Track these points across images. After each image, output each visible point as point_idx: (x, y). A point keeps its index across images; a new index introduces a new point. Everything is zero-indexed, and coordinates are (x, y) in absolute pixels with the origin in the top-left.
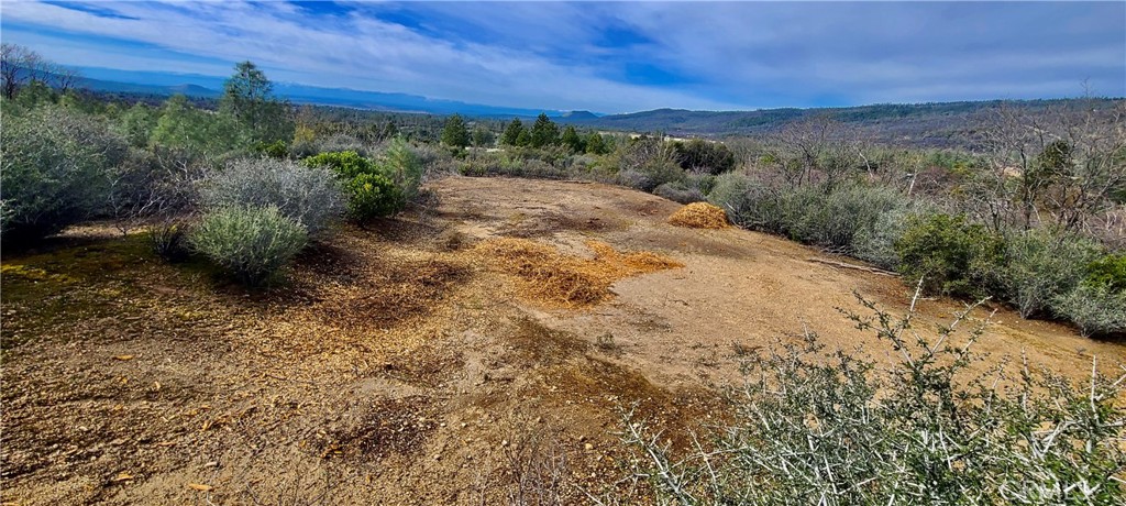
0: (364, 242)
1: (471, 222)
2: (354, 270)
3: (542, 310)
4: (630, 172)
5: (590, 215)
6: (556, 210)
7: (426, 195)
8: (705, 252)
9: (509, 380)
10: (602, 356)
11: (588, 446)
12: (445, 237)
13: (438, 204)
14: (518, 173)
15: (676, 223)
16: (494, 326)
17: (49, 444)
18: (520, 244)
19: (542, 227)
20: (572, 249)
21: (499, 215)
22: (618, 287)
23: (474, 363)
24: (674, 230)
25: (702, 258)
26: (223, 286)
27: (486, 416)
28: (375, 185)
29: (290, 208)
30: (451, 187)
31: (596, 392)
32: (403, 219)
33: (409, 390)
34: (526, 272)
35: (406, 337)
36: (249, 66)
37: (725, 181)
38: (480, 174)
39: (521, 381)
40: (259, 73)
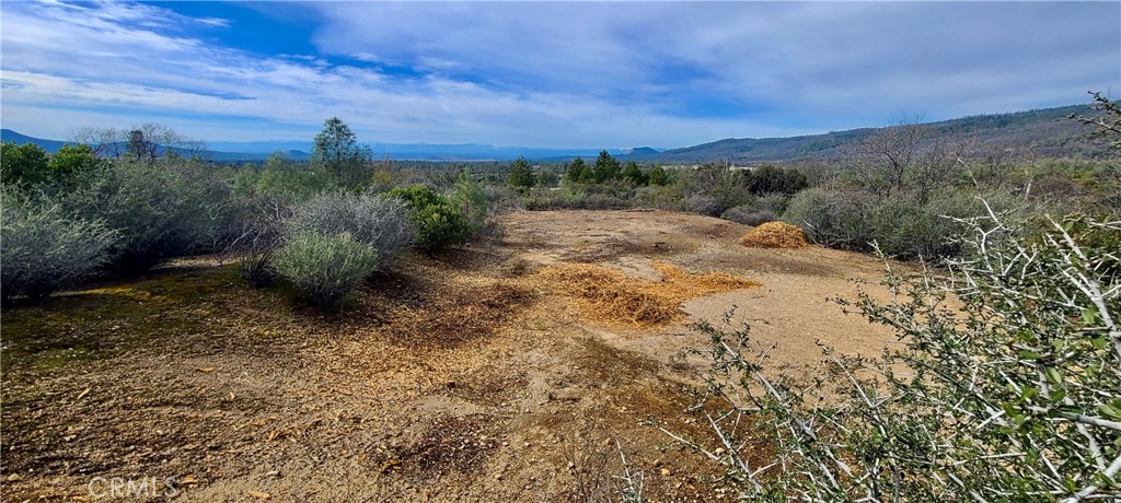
0: (433, 270)
1: (535, 250)
2: (422, 295)
3: (609, 331)
4: (695, 198)
5: (655, 239)
6: (621, 237)
7: (492, 226)
8: (783, 270)
9: (574, 400)
10: (675, 377)
11: (665, 471)
12: (510, 264)
13: (503, 236)
14: (581, 206)
15: (748, 243)
16: (558, 346)
17: (127, 445)
18: (583, 268)
19: (606, 252)
20: (638, 272)
21: (563, 243)
22: (688, 306)
23: (538, 382)
24: (748, 251)
25: (782, 276)
26: (300, 309)
27: (551, 436)
28: (442, 215)
30: (518, 221)
31: (671, 414)
32: (470, 249)
33: (472, 408)
34: (591, 294)
35: (469, 356)
36: (337, 121)
37: (801, 200)
38: (544, 207)
39: (587, 402)
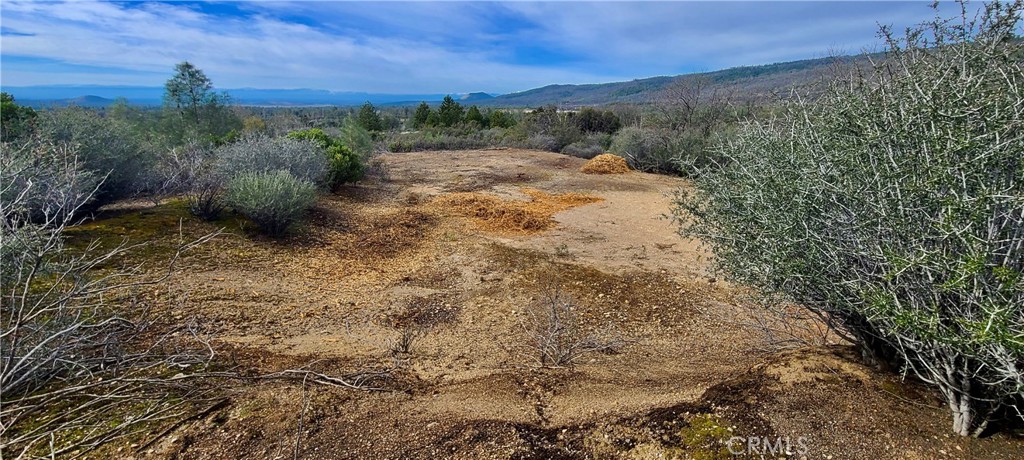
0: (341, 204)
1: (419, 185)
2: (345, 223)
3: (504, 237)
4: (538, 138)
5: (516, 171)
6: (488, 171)
7: (377, 165)
8: (617, 189)
9: (499, 280)
10: (562, 261)
12: (403, 195)
13: (387, 174)
14: (442, 147)
15: (588, 171)
16: (472, 251)
18: (469, 196)
19: (480, 183)
20: (511, 196)
21: (440, 178)
22: (557, 217)
23: (467, 272)
24: (589, 177)
25: (617, 193)
26: (254, 236)
27: (493, 300)
28: (345, 155)
30: (389, 160)
31: (565, 281)
32: (363, 186)
33: (430, 291)
34: (482, 214)
35: (408, 262)
36: (188, 66)
37: (623, 137)
38: (408, 150)
39: (508, 280)
40: (197, 72)
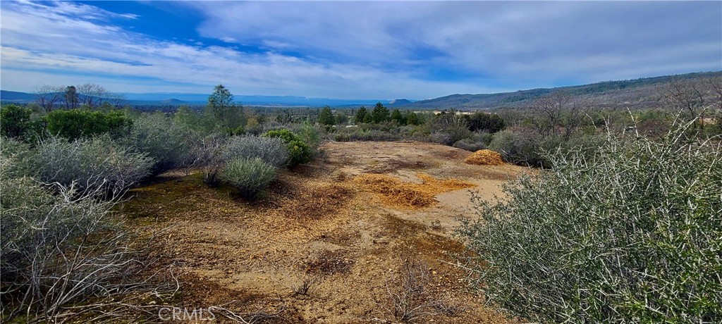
0: (294, 178)
1: (348, 166)
2: (294, 192)
3: (397, 210)
4: (438, 134)
5: (416, 160)
6: (396, 158)
7: (322, 152)
8: (489, 178)
9: (386, 243)
10: (435, 232)
11: (434, 272)
12: (336, 174)
13: (328, 157)
14: (369, 139)
15: (469, 162)
16: (372, 219)
18: (379, 177)
19: (389, 167)
20: (408, 179)
21: (363, 162)
22: (439, 197)
23: (366, 235)
24: (469, 167)
25: (489, 181)
26: (236, 199)
27: (378, 259)
28: (300, 146)
29: (266, 158)
30: (333, 147)
31: (434, 249)
32: (311, 166)
33: (337, 247)
34: (385, 191)
35: (327, 223)
36: (221, 87)
37: (499, 136)
38: (347, 140)
39: (392, 244)
40: (226, 90)
